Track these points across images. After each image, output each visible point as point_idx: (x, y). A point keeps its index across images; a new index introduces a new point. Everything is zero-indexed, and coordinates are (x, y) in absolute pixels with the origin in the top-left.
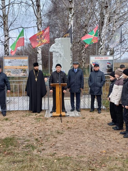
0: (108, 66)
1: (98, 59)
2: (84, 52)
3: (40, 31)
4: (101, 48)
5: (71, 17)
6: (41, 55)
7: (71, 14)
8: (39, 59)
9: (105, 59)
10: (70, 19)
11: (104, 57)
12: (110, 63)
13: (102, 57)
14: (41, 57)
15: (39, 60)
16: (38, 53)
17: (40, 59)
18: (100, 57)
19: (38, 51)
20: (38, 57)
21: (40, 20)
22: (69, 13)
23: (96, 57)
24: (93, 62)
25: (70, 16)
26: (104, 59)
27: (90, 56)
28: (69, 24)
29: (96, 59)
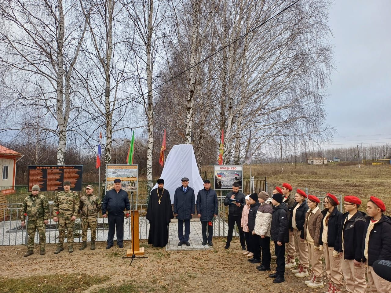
0: (236, 178)
1: (224, 170)
2: (199, 155)
3: (151, 133)
4: (225, 155)
5: (189, 118)
6: (151, 162)
7: (190, 114)
8: (148, 166)
9: (233, 170)
10: (188, 120)
11: (231, 167)
12: (238, 175)
13: (229, 167)
14: (151, 164)
15: (148, 168)
16: (148, 159)
17: (151, 166)
18: (226, 167)
19: (148, 157)
20: (147, 164)
21: (152, 120)
22: (187, 113)
23: (222, 167)
24: (218, 172)
25: (189, 116)
26: (231, 170)
27: (214, 165)
28: (186, 126)
29: (222, 170)
